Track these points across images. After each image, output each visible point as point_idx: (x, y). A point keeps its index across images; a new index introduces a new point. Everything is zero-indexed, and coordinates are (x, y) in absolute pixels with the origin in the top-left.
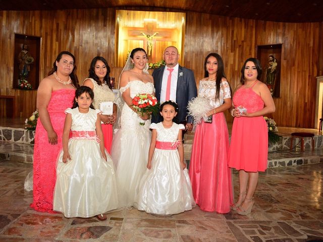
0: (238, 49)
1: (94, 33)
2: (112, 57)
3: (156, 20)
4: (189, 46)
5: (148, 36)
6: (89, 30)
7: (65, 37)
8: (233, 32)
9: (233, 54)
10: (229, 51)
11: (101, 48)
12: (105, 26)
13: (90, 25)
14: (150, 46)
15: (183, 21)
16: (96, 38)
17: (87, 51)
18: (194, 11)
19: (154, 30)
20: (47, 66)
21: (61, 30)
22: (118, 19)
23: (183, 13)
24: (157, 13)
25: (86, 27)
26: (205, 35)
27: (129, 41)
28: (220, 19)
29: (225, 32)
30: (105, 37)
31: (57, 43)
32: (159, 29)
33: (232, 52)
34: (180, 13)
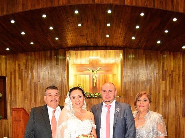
0: (168, 78)
1: (49, 71)
2: (64, 89)
4: (127, 78)
5: (93, 71)
6: (45, 69)
7: (26, 75)
8: (163, 63)
9: (164, 82)
10: (161, 80)
11: (55, 82)
12: (57, 64)
13: (45, 64)
14: (95, 79)
15: (121, 56)
16: (51, 75)
18: (130, 48)
19: (98, 66)
20: (13, 99)
21: (22, 70)
22: (68, 58)
23: (121, 50)
24: (99, 51)
25: (43, 66)
26: (140, 67)
27: (78, 75)
28: (152, 53)
29: (157, 64)
30: (58, 73)
31: (20, 80)
32: (101, 64)
33: (163, 80)
34: (118, 51)
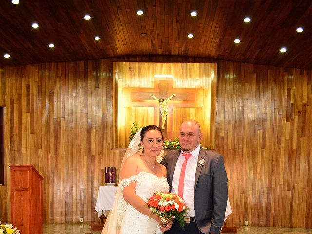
0: (297, 117)
1: (82, 99)
2: (109, 133)
3: (171, 76)
4: (222, 115)
5: (161, 101)
6: (74, 94)
7: (40, 105)
8: (289, 90)
9: (288, 124)
10: (284, 120)
11: (93, 120)
12: (97, 86)
13: (75, 86)
14: (165, 116)
15: (213, 75)
16: (85, 105)
17: (72, 125)
18: (229, 60)
19: (169, 92)
20: (15, 149)
21: (33, 95)
22: (116, 76)
23: (212, 64)
24: (172, 65)
25: (70, 89)
26: (246, 97)
27: (133, 108)
28: (269, 71)
29: (277, 91)
30: (99, 103)
31: (28, 114)
32: (176, 89)
33: (287, 121)
34: (207, 65)
